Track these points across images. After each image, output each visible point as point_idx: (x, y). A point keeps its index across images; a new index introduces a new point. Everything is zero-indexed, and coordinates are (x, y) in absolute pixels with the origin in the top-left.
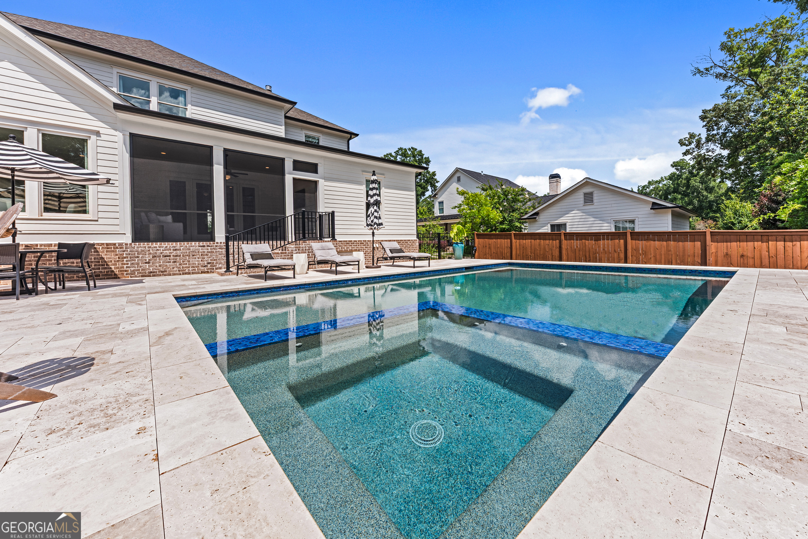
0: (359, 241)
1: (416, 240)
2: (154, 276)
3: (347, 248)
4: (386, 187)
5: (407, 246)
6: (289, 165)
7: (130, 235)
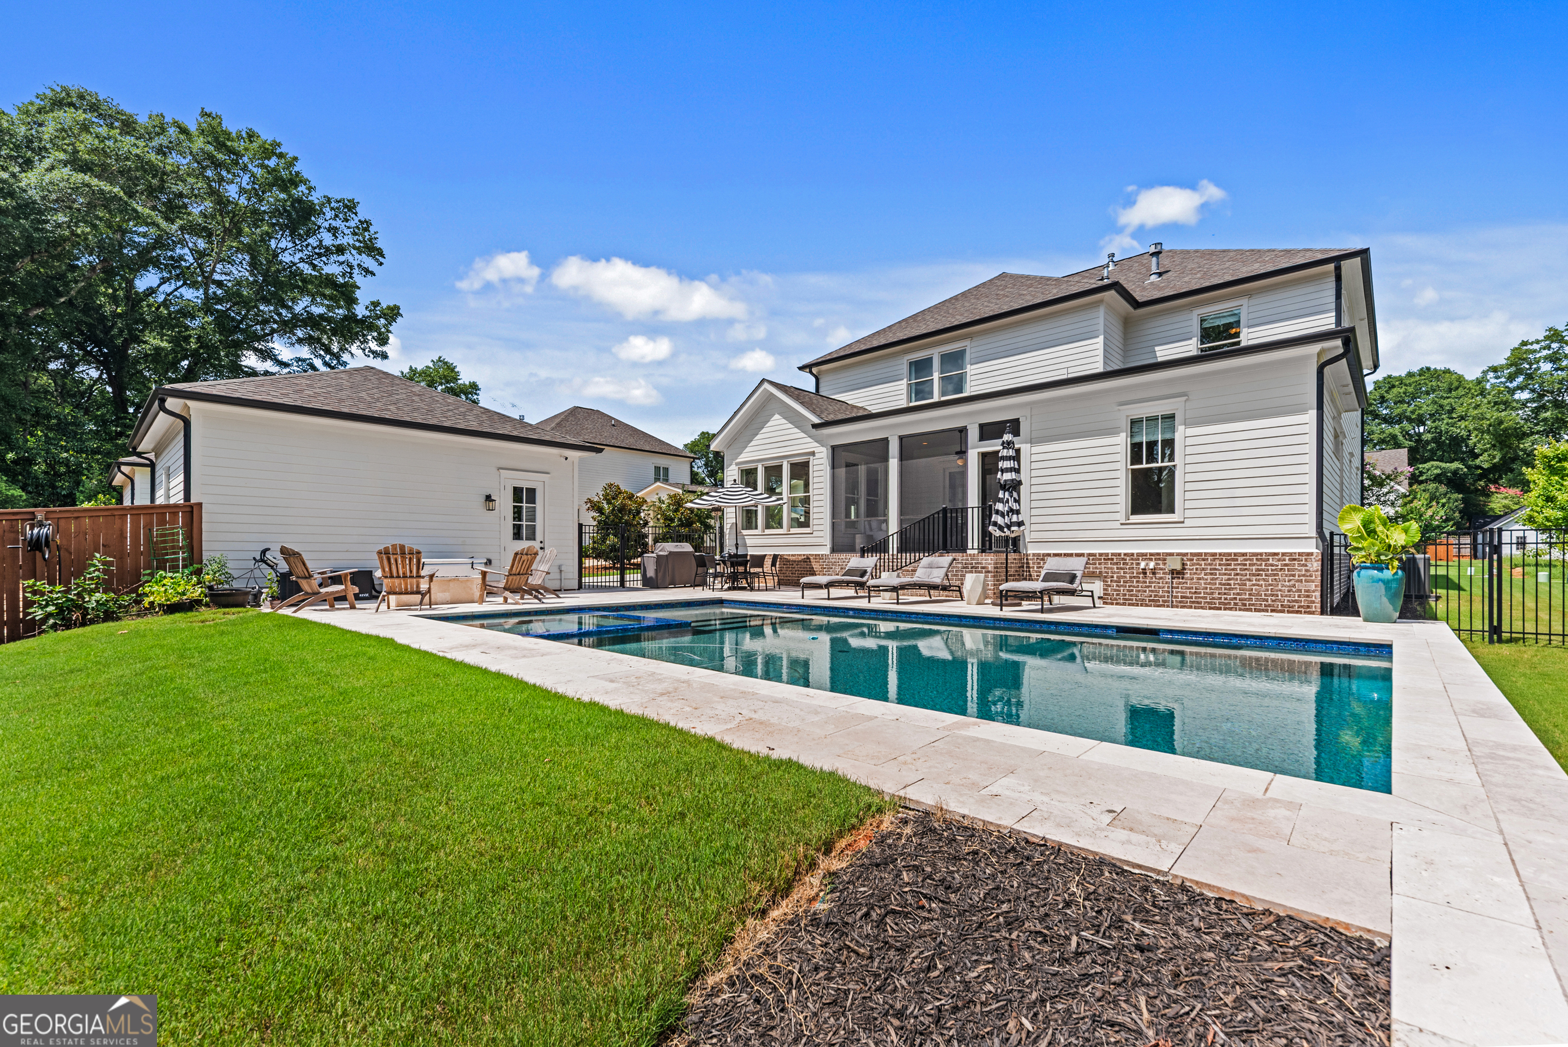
0: (1101, 555)
1: (1312, 554)
4: (1187, 424)
5: (1263, 570)
6: (973, 434)
7: (829, 547)
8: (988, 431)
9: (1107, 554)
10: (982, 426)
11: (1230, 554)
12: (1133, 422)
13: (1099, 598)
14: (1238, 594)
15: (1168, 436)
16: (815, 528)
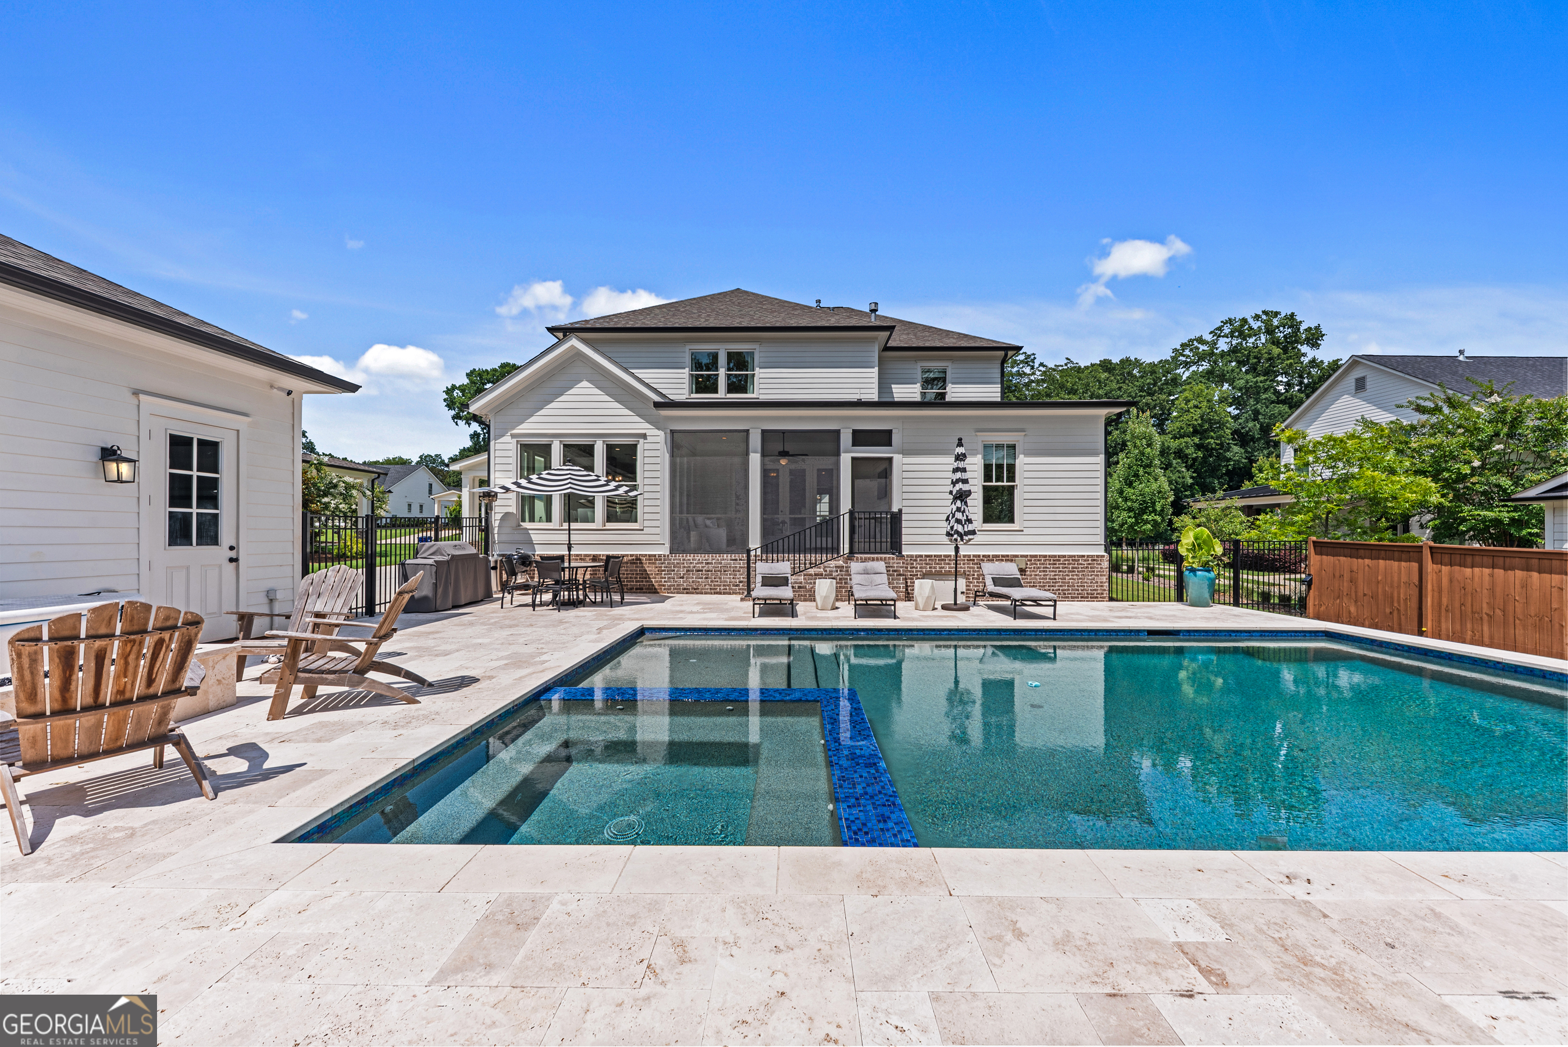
1: (1103, 556)
2: (687, 593)
3: (940, 568)
4: (1028, 454)
5: (1076, 568)
6: (846, 438)
7: (668, 545)
8: (861, 438)
9: (969, 556)
10: (855, 432)
11: (1055, 556)
12: (986, 447)
13: (962, 593)
14: (1061, 586)
15: (1011, 462)
16: (646, 523)
